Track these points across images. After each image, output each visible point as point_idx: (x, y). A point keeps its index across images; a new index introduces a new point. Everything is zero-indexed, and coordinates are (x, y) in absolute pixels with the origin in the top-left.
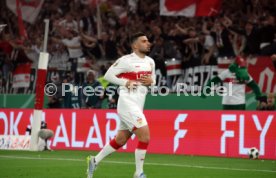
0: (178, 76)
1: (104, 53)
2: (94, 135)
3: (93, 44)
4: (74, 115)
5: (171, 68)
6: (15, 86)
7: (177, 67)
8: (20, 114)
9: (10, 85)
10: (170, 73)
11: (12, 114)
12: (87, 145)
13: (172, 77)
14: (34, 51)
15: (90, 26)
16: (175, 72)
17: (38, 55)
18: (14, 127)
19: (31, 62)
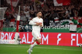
0: (58, 23)
3: (33, 13)
4: (28, 34)
5: (56, 20)
6: (10, 25)
7: (58, 20)
8: (12, 34)
9: (9, 25)
11: (10, 34)
13: (56, 23)
14: (16, 15)
15: (32, 8)
16: (57, 21)
17: (17, 16)
18: (10, 37)
19: (15, 18)
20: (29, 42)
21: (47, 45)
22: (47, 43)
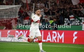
0: (73, 20)
1: (51, 13)
2: (49, 38)
4: (43, 32)
7: (73, 18)
8: (27, 32)
9: (23, 23)
10: (71, 19)
11: (24, 31)
12: (47, 41)
13: (72, 21)
14: (30, 12)
17: (31, 14)
18: (25, 35)
19: (29, 16)
20: (44, 41)
21: (63, 43)
22: (63, 42)
